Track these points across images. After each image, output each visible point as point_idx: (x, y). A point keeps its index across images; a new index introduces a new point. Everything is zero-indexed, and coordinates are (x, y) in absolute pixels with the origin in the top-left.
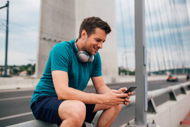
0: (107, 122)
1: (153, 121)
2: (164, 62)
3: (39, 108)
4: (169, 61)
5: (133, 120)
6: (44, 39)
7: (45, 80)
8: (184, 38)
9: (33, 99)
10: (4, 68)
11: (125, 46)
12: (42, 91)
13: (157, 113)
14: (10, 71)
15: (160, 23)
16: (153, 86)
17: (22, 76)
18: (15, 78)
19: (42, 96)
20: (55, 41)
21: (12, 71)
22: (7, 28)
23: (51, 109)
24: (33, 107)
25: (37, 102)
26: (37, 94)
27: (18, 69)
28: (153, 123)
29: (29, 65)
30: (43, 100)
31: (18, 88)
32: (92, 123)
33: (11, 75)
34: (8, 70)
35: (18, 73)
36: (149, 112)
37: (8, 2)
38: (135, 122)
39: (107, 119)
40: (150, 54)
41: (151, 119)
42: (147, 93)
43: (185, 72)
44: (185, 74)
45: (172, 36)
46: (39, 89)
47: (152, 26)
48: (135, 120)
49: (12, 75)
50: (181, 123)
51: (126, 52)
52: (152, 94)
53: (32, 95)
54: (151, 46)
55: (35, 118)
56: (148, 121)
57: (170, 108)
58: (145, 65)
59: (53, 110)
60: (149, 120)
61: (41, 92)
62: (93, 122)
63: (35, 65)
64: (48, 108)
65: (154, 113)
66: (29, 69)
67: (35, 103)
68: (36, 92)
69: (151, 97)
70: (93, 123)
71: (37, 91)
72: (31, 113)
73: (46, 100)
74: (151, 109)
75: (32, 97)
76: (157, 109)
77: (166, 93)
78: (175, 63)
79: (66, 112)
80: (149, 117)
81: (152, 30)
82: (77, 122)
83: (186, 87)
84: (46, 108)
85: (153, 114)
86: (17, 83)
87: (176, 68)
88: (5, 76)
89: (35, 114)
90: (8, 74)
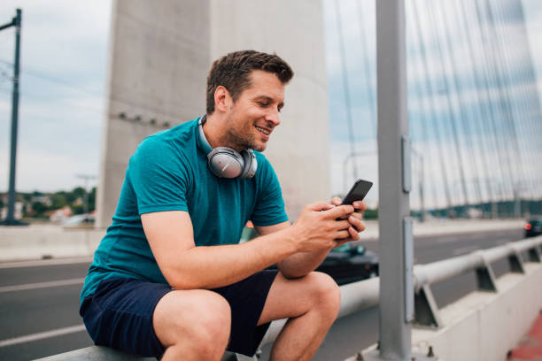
0: (297, 353)
1: (431, 349)
2: (463, 181)
3: (100, 314)
4: (476, 181)
5: (373, 348)
6: (122, 116)
7: (117, 232)
8: (518, 115)
9: (86, 289)
10: (5, 200)
11: (352, 138)
12: (111, 266)
13: (442, 327)
14: (24, 209)
15: (449, 72)
16: (431, 250)
17: (58, 223)
18: (36, 229)
19: (111, 278)
20: (153, 122)
21: (29, 209)
22: (16, 85)
23: (135, 315)
24: (86, 310)
25: (97, 297)
26: (96, 275)
27: (47, 202)
28: (431, 354)
29: (79, 192)
30: (114, 292)
31: (46, 258)
32: (255, 357)
33: (27, 220)
34: (19, 206)
35: (46, 214)
36: (417, 325)
37: (19, 11)
38: (378, 352)
39: (298, 344)
40: (422, 160)
41: (423, 345)
42: (412, 269)
43: (522, 211)
44: (522, 216)
45: (485, 109)
46: (103, 259)
47: (428, 83)
48: (379, 348)
49: (31, 219)
50: (510, 355)
51: (353, 155)
52: (425, 273)
53: (84, 277)
54: (425, 138)
55: (93, 342)
56: (415, 349)
57: (479, 313)
58: (406, 192)
59: (139, 317)
60: (418, 346)
61: (110, 268)
62: (259, 352)
63: (94, 190)
64: (125, 313)
65: (433, 326)
66: (79, 202)
67: (91, 299)
68: (94, 269)
69: (425, 282)
70: (258, 356)
71: (97, 265)
72: (83, 327)
73: (122, 289)
74: (425, 317)
75: (84, 284)
76: (442, 315)
77: (466, 271)
78: (492, 184)
79: (174, 326)
80: (419, 338)
81: (430, 93)
82: (205, 352)
83: (522, 253)
84: (119, 314)
85: (431, 329)
86: (43, 241)
87: (496, 198)
88: (10, 222)
89: (92, 331)
90: (18, 215)
